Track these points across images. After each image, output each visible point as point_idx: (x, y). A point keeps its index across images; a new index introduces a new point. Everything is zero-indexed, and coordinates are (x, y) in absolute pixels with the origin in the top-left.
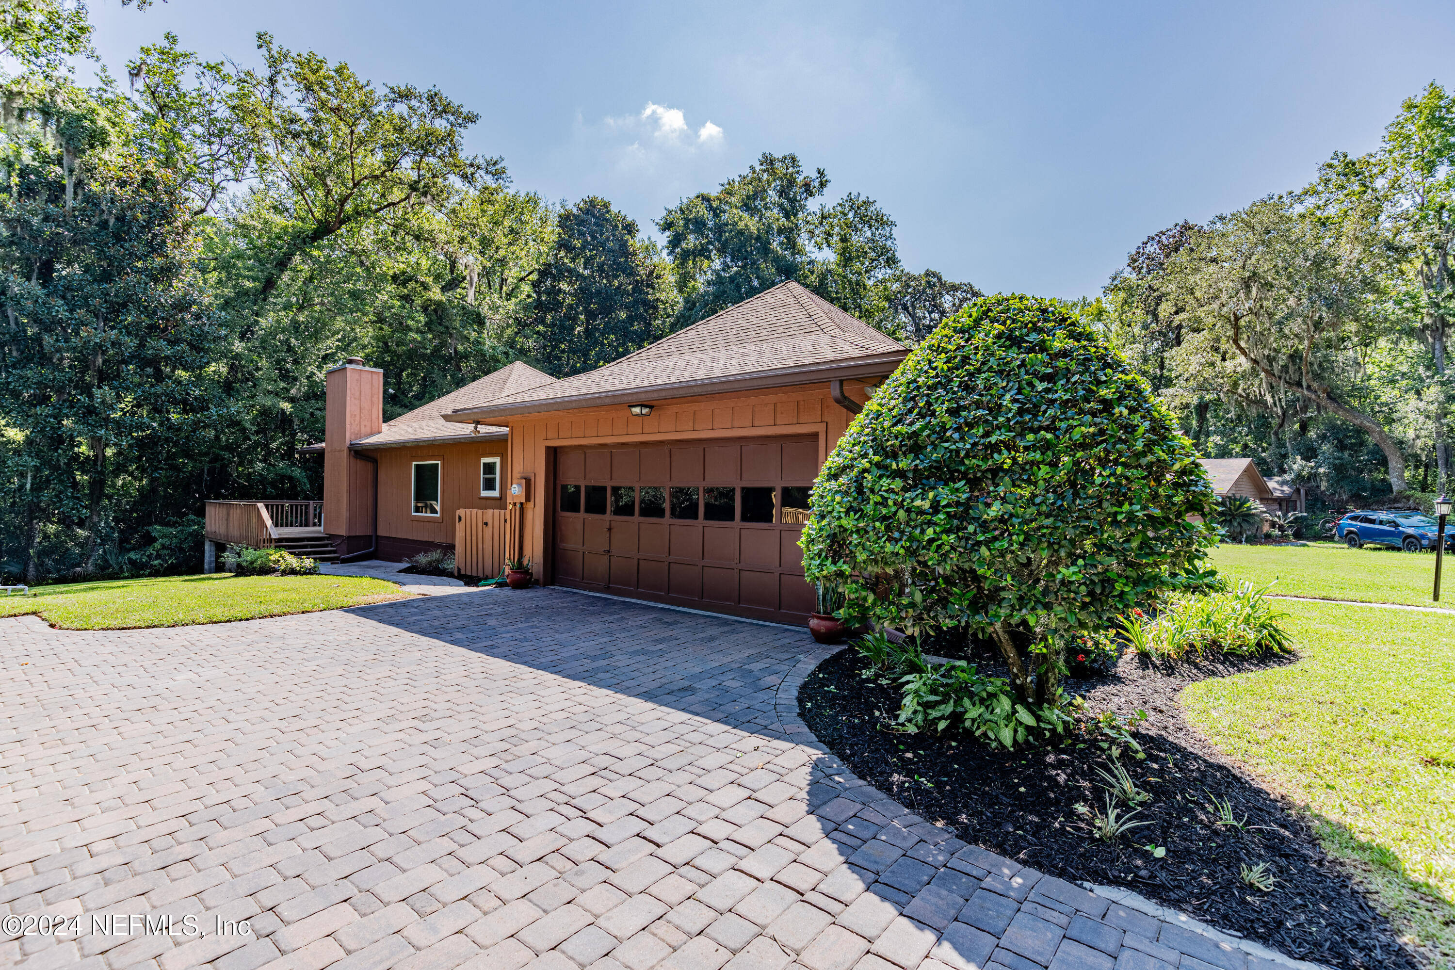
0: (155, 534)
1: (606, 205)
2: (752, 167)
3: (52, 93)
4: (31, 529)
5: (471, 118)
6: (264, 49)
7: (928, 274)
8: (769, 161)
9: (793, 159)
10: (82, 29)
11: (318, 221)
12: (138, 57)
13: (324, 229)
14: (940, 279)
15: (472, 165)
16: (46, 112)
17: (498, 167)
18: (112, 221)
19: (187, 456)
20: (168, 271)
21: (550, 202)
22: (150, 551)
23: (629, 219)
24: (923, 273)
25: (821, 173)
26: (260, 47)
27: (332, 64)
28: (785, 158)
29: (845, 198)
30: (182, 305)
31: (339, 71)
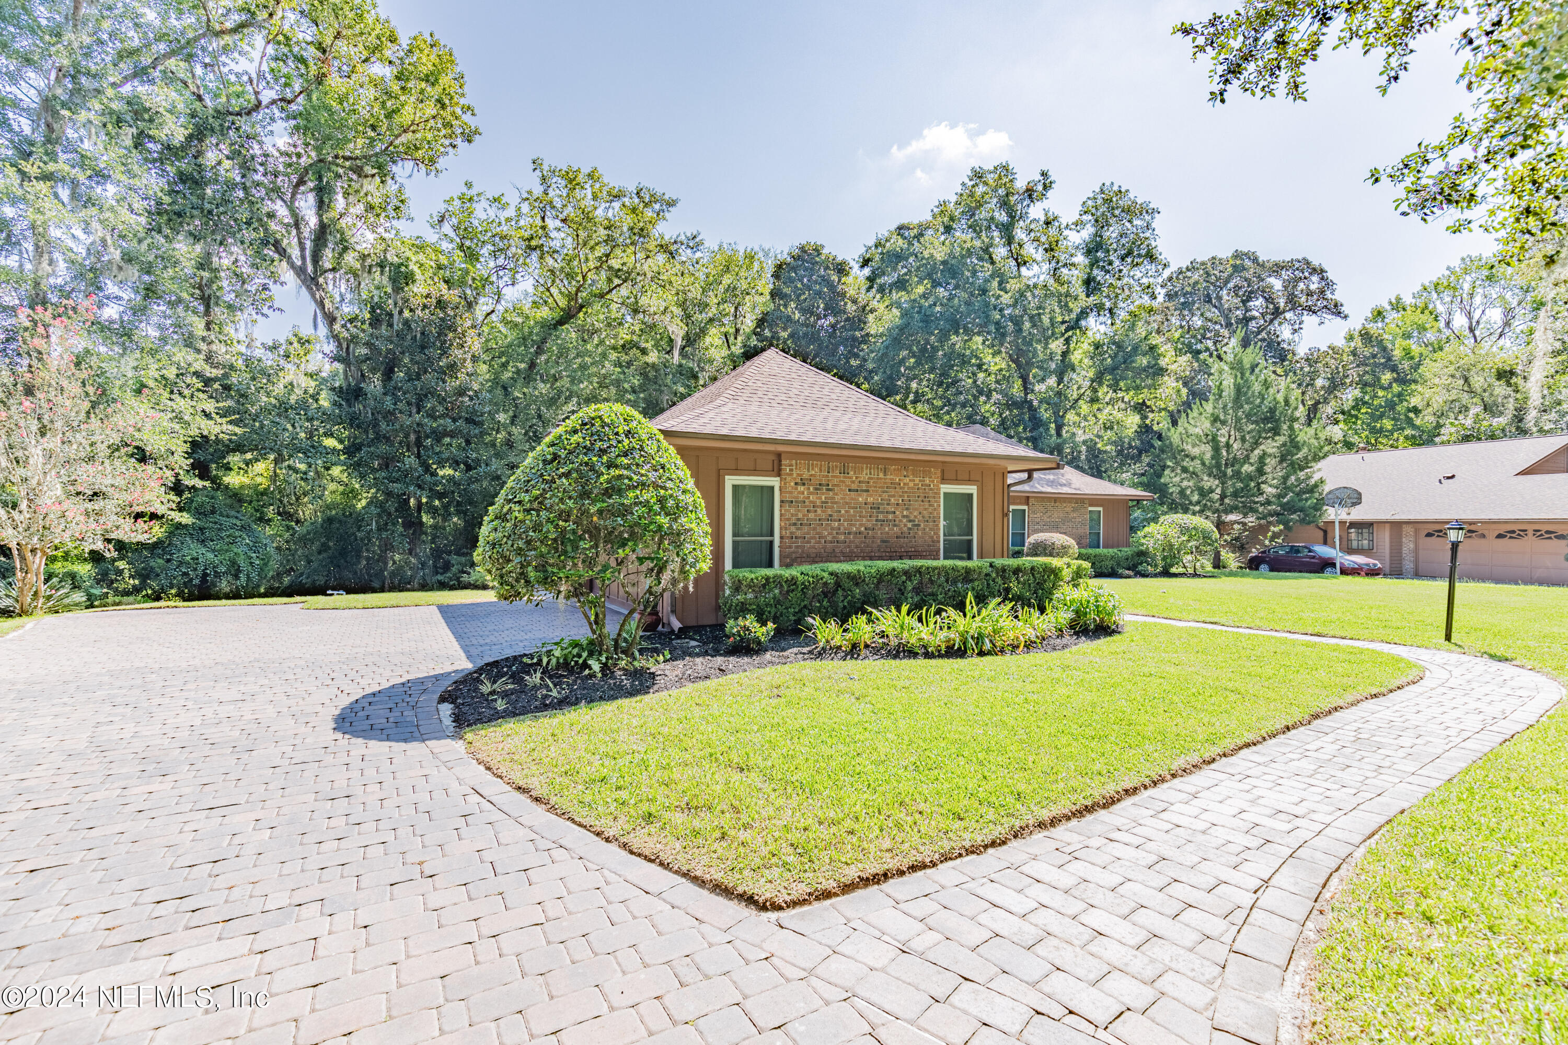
0: (453, 562)
1: (817, 250)
2: (963, 184)
3: (385, 251)
4: (386, 558)
5: (671, 203)
6: (538, 171)
7: (1237, 255)
8: (978, 175)
9: (1005, 168)
10: (402, 201)
11: (562, 309)
12: (442, 207)
13: (567, 317)
14: (1255, 260)
15: (675, 242)
16: (382, 266)
17: (697, 240)
18: (419, 335)
19: (470, 504)
20: (453, 367)
21: (778, 251)
22: (449, 575)
23: (840, 259)
24: (1230, 255)
25: (1044, 174)
26: (535, 170)
27: (586, 170)
28: (996, 168)
29: (1098, 190)
30: (461, 392)
31: (591, 176)
